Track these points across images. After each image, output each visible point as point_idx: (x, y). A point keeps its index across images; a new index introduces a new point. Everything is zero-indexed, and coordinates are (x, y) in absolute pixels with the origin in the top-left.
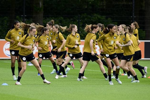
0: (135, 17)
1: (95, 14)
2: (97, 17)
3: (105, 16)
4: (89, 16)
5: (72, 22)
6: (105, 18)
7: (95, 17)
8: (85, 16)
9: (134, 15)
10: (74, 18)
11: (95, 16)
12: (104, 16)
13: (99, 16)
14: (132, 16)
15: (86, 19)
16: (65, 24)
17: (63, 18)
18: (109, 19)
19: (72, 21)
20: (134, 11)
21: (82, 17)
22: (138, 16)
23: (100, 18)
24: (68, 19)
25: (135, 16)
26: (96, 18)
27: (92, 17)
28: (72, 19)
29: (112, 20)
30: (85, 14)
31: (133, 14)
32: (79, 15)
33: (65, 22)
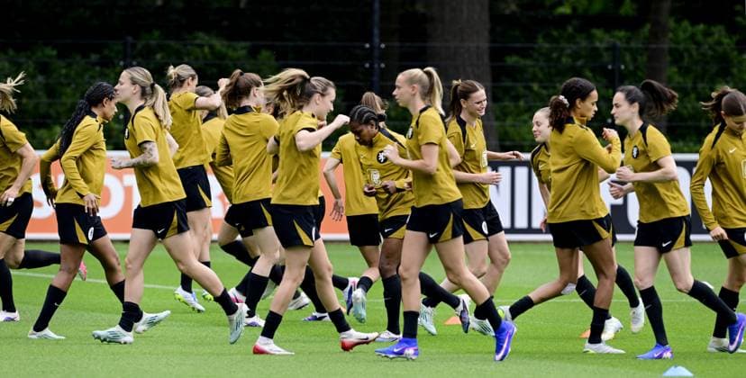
0: (383, 46)
1: (201, 34)
2: (211, 47)
3: (248, 44)
4: (172, 43)
5: (98, 68)
6: (243, 53)
7: (201, 46)
8: (153, 42)
9: (377, 40)
10: (106, 52)
11: (198, 42)
12: (243, 44)
13: (219, 44)
14: (371, 41)
15: (159, 56)
16: (62, 80)
17: (55, 53)
18: (265, 54)
19: (94, 64)
20: (376, 17)
21: (139, 46)
22: (397, 44)
23: (224, 50)
24: (78, 58)
25: (382, 41)
26: (206, 50)
27: (185, 45)
28: (94, 57)
29: (277, 60)
30: (156, 33)
31: (376, 31)
32: (130, 39)
33: (64, 71)
